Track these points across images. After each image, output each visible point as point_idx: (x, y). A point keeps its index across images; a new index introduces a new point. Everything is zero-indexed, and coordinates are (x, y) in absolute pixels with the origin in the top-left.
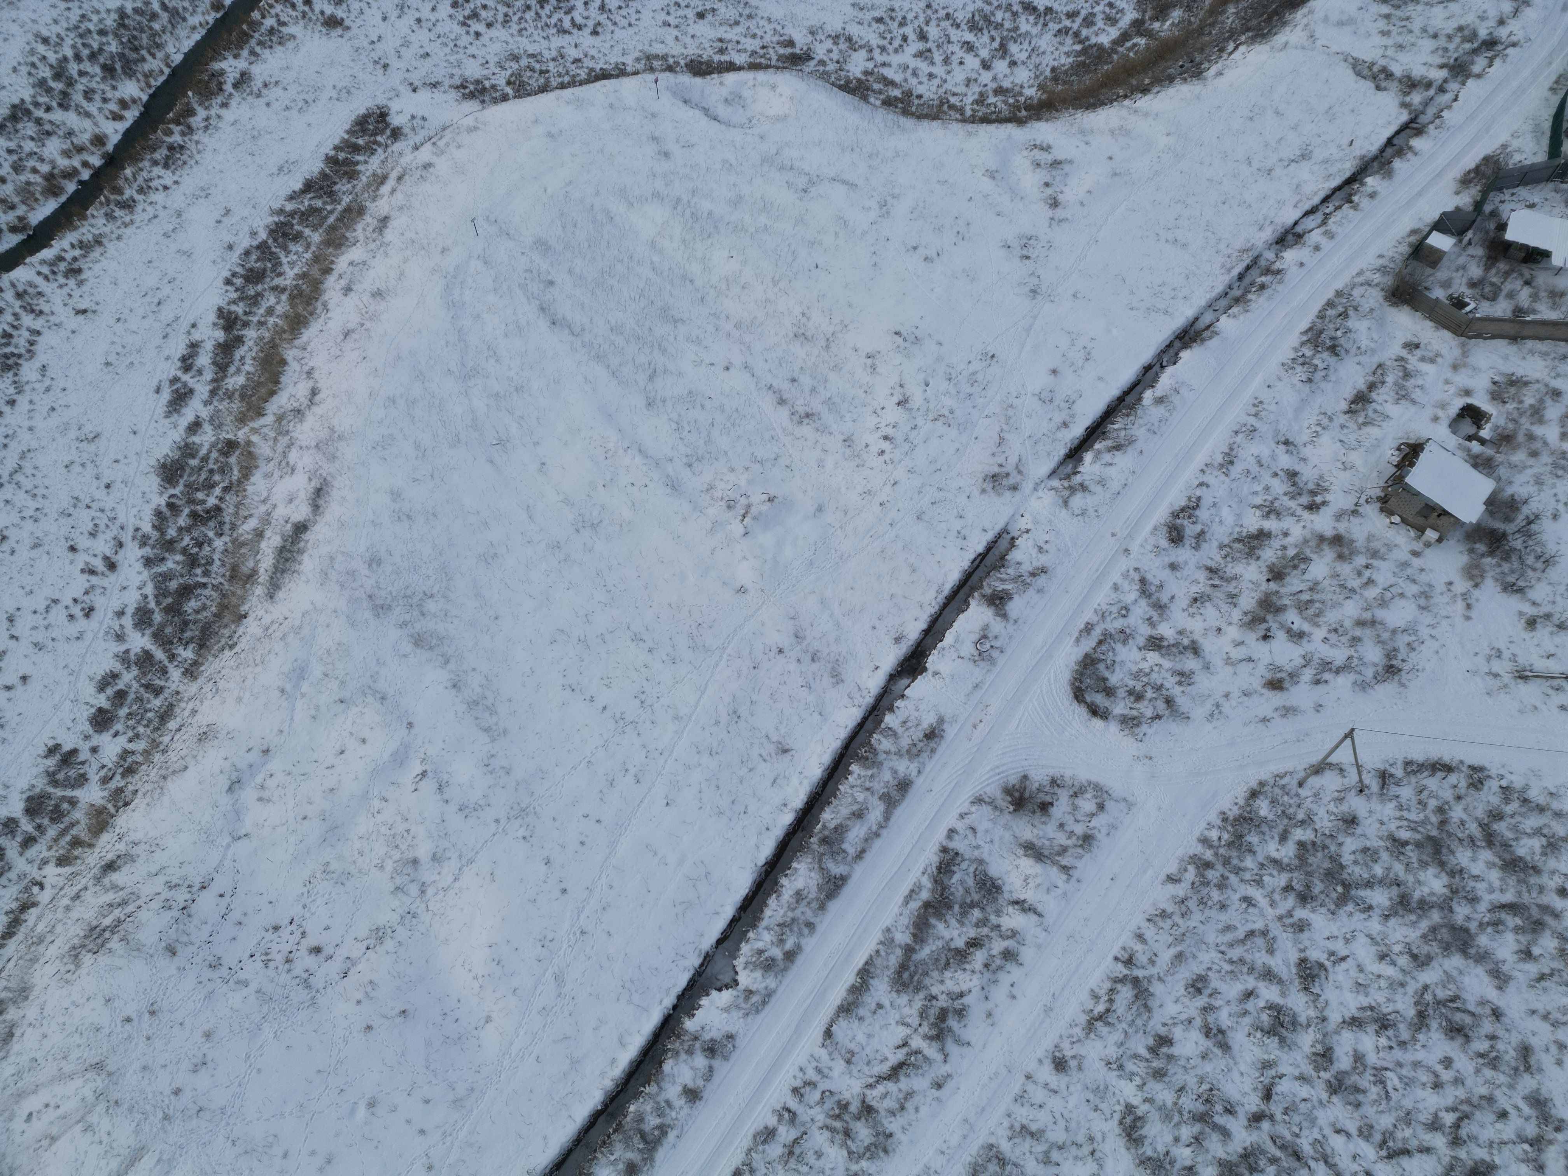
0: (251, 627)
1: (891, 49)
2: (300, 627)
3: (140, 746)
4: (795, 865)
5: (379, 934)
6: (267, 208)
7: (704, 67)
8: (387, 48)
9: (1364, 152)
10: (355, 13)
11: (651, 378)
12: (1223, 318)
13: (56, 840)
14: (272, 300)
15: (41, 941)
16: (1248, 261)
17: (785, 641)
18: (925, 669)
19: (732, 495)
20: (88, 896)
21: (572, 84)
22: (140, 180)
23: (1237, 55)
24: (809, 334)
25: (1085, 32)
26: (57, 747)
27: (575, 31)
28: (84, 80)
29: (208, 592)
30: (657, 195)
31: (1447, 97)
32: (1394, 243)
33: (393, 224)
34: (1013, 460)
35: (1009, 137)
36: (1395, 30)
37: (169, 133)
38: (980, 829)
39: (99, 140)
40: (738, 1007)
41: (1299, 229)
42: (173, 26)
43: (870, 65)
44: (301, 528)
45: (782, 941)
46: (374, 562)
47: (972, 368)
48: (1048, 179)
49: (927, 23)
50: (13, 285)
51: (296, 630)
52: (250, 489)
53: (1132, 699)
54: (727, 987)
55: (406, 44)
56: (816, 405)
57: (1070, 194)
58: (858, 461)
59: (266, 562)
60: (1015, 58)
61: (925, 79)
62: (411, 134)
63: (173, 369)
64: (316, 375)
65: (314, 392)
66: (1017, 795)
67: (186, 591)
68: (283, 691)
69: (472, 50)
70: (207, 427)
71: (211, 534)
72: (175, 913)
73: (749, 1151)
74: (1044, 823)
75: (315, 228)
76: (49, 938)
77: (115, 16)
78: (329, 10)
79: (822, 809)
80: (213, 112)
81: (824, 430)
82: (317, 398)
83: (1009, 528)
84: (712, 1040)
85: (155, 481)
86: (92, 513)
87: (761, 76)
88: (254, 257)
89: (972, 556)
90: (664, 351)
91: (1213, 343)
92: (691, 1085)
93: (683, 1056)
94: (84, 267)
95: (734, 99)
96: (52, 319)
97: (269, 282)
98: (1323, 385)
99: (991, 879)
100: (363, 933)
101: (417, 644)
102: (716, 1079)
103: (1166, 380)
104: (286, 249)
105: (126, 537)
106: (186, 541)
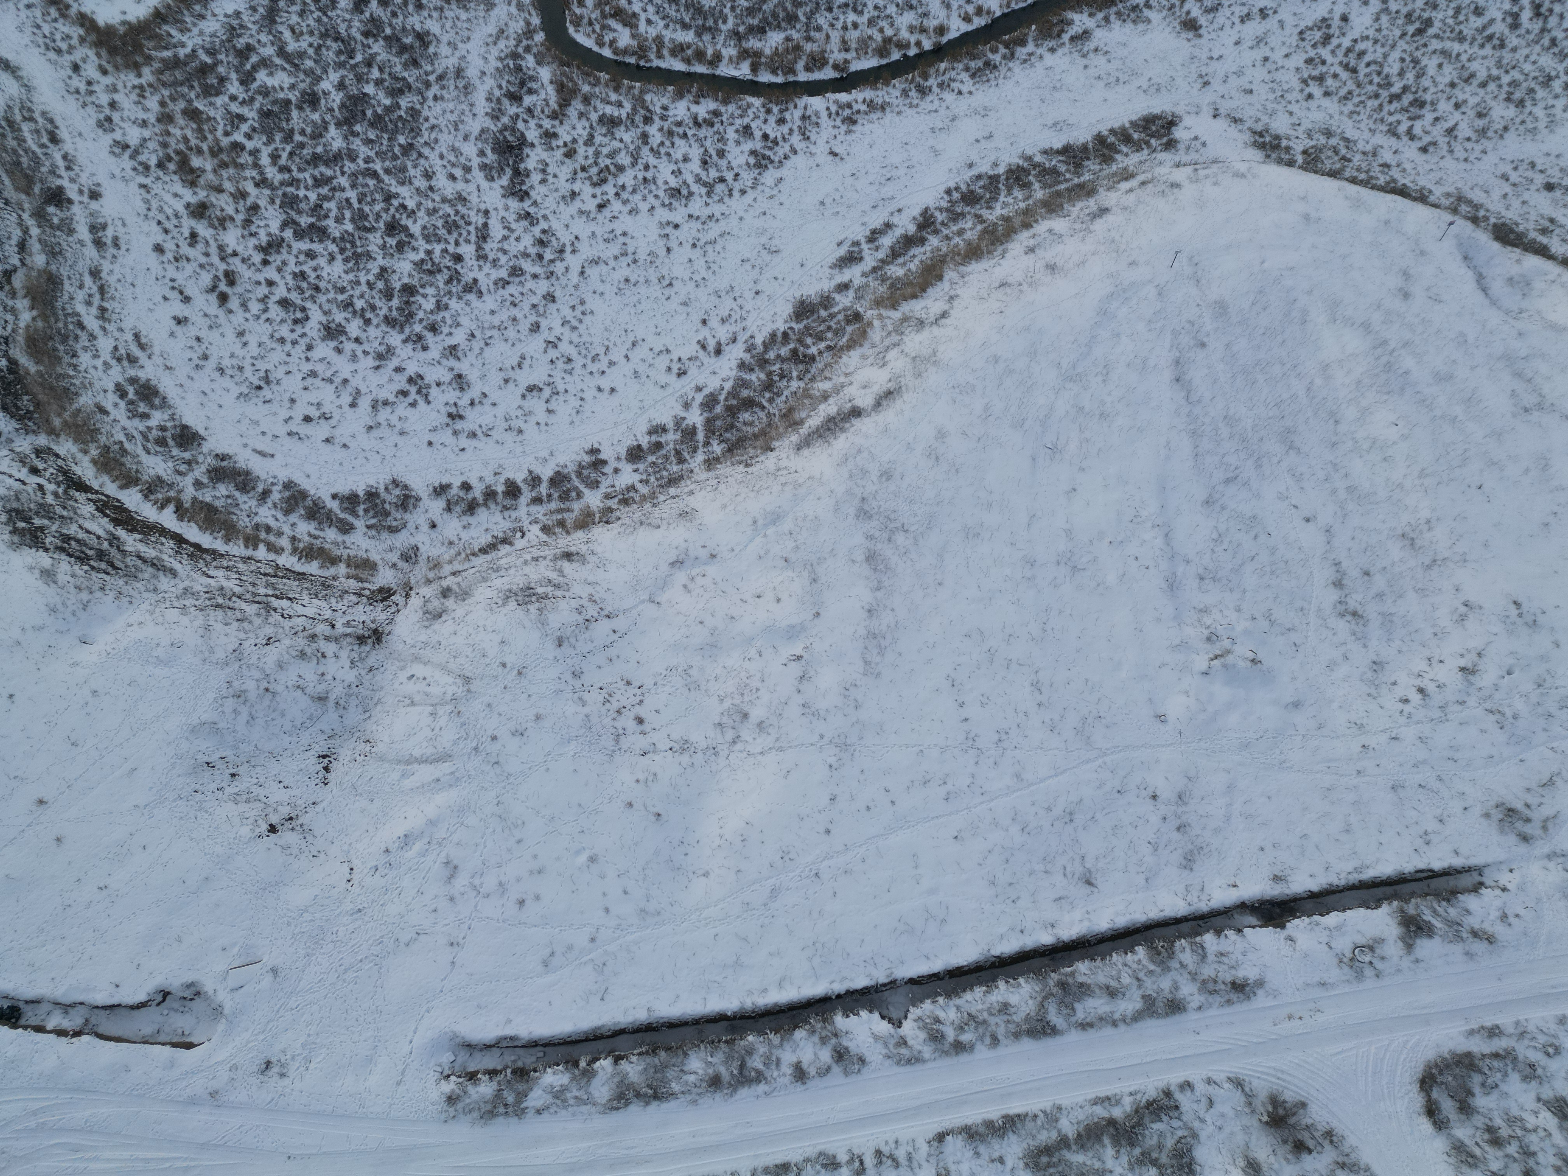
0: (769, 461)
2: (800, 485)
3: (644, 490)
4: (1021, 980)
5: (684, 746)
6: (1020, 151)
7: (1512, 236)
8: (1219, 69)
10: (1215, 26)
11: (1228, 481)
13: (552, 513)
14: (969, 225)
15: (497, 570)
17: (1166, 792)
18: (1283, 926)
19: (1220, 630)
20: (543, 563)
21: (1365, 183)
22: (947, 76)
24: (1419, 543)
26: (598, 451)
27: (1405, 139)
29: (762, 414)
33: (1109, 218)
34: (1547, 811)
37: (994, 50)
38: (1219, 1108)
39: (941, 30)
40: (886, 1044)
44: (856, 412)
45: (961, 1029)
46: (886, 475)
50: (805, 108)
51: (797, 486)
52: (845, 358)
53: (1487, 1136)
54: (890, 1021)
55: (1239, 73)
56: (1371, 611)
58: (1373, 691)
59: (814, 421)
62: (1182, 151)
63: (860, 234)
64: (956, 303)
65: (944, 315)
66: (1281, 1112)
67: (749, 404)
68: (755, 522)
69: (1293, 108)
70: (851, 293)
71: (795, 374)
72: (580, 619)
73: (807, 1160)
74: (1286, 1159)
75: (1044, 186)
76: (502, 573)
78: (1196, 12)
79: (1082, 958)
80: (1039, 51)
81: (1362, 639)
82: (943, 321)
83: (1486, 871)
84: (847, 1048)
85: (788, 309)
86: (734, 305)
88: (982, 183)
89: (1422, 866)
90: (1258, 466)
92: (805, 1065)
93: (816, 1039)
94: (860, 121)
95: (1520, 283)
96: (812, 147)
97: (978, 209)
99: (1192, 1158)
100: (675, 736)
101: (867, 559)
102: (828, 1080)
104: (1009, 190)
105: (742, 338)
106: (776, 367)
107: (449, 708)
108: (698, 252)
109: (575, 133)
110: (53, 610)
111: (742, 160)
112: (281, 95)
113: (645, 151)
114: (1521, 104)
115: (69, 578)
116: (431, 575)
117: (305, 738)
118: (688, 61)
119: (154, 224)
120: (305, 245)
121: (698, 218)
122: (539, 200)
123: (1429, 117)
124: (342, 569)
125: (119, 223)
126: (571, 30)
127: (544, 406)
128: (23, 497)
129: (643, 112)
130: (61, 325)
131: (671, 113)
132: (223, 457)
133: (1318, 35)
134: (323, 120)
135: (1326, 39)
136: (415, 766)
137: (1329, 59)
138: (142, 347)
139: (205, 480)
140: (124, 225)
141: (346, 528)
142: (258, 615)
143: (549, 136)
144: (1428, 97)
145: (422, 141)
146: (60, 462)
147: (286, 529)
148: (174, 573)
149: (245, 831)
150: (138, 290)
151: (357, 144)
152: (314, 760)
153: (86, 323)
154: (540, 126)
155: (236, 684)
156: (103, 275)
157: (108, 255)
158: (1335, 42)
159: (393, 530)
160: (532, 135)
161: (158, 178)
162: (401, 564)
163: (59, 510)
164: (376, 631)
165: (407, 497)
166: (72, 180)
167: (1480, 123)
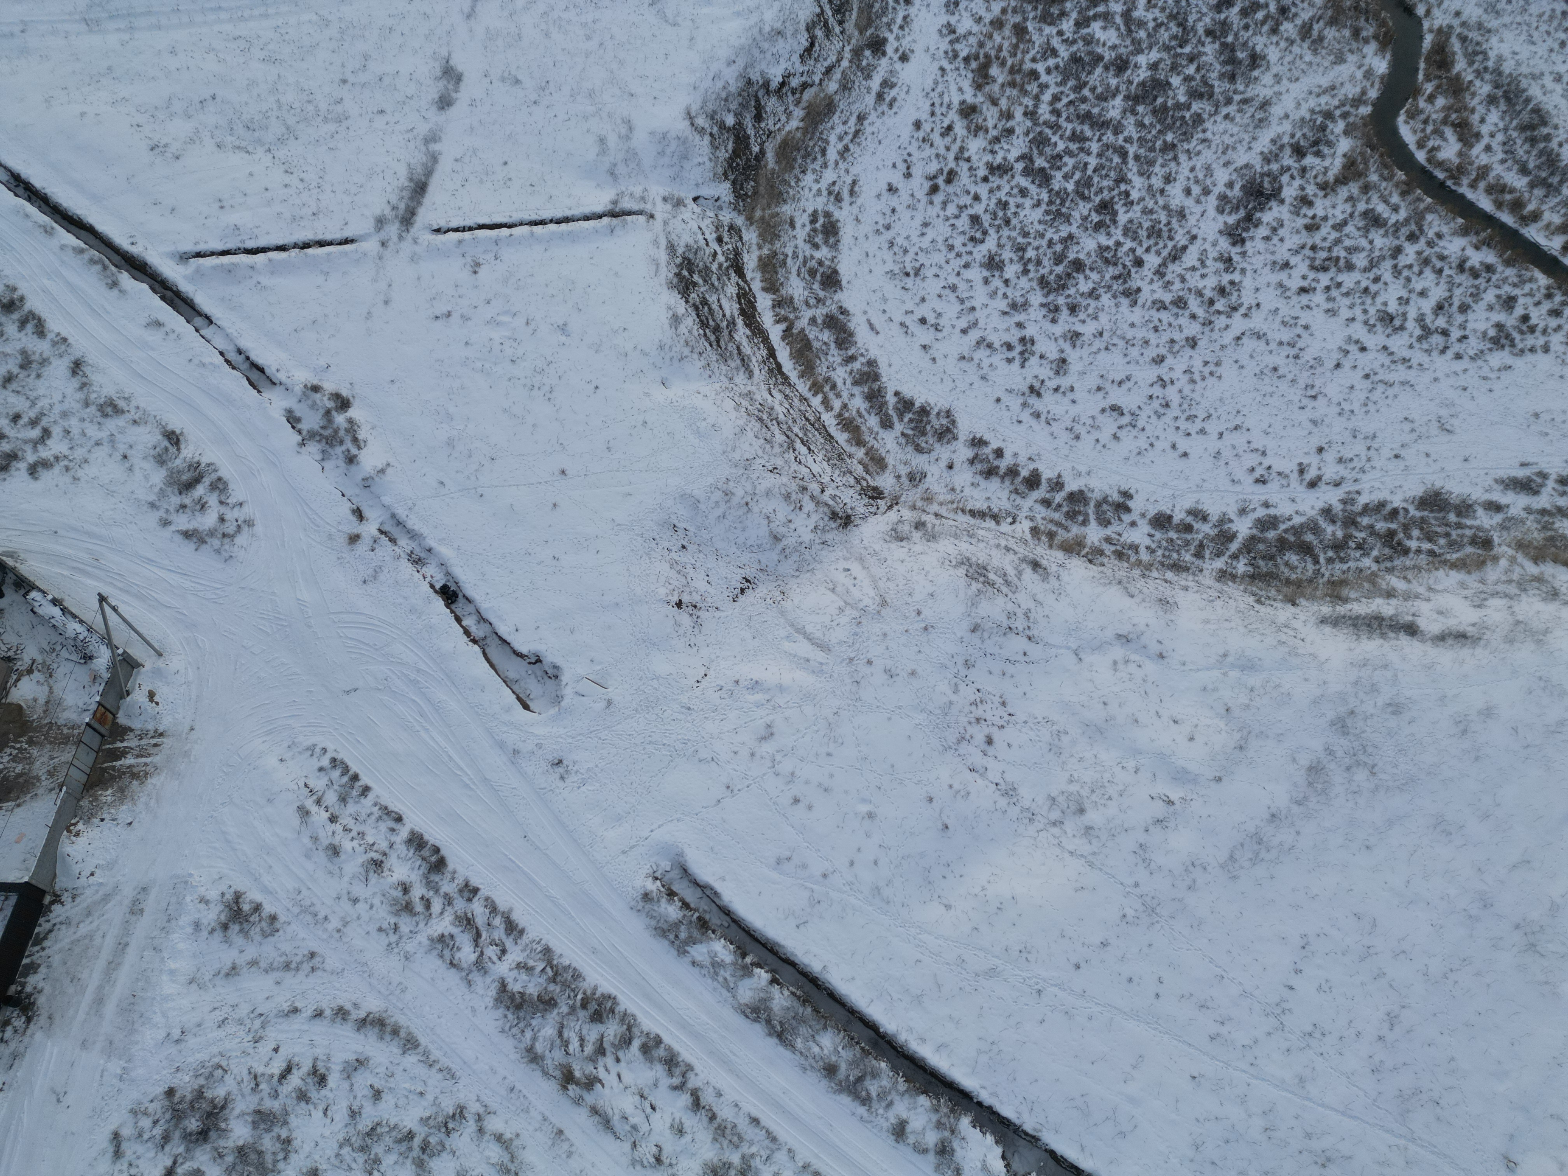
0: (1284, 613)
2: (1297, 655)
3: (1145, 556)
13: (1051, 521)
15: (971, 536)
20: (1010, 556)
26: (1130, 497)
29: (1310, 567)
44: (1411, 630)
46: (1396, 708)
51: (1293, 652)
52: (1441, 573)
59: (1361, 608)
63: (1555, 468)
67: (1306, 550)
68: (1225, 655)
71: (1375, 553)
72: (1005, 623)
76: (973, 541)
84: (953, 1150)
85: (1418, 490)
86: (1364, 454)
92: (909, 1129)
93: (935, 1118)
101: (1310, 769)
102: (916, 1158)
105: (1347, 487)
106: (1360, 535)
107: (855, 614)
108: (1367, 384)
109: (1330, 212)
110: (661, 348)
111: (1482, 326)
112: (1099, 50)
113: (1388, 264)
115: (686, 331)
116: (919, 504)
117: (746, 558)
118: (1499, 205)
119: (929, 103)
120: (1024, 182)
121: (1392, 354)
122: (1250, 253)
124: (860, 453)
125: (905, 89)
126: (1401, 119)
127: (1113, 429)
128: (700, 254)
129: (1413, 227)
130: (811, 144)
131: (1442, 243)
132: (843, 311)
134: (1117, 89)
136: (801, 637)
138: (852, 193)
139: (819, 321)
140: (907, 92)
141: (887, 424)
142: (781, 446)
143: (1305, 201)
145: (1186, 146)
146: (739, 244)
147: (845, 395)
148: (751, 375)
149: (662, 591)
150: (881, 148)
151: (1130, 123)
152: (739, 578)
153: (828, 152)
154: (1302, 188)
155: (731, 484)
156: (866, 123)
157: (880, 110)
159: (919, 449)
160: (1289, 192)
161: (957, 69)
162: (904, 480)
163: (714, 278)
164: (848, 517)
165: (948, 430)
166: (897, 38)
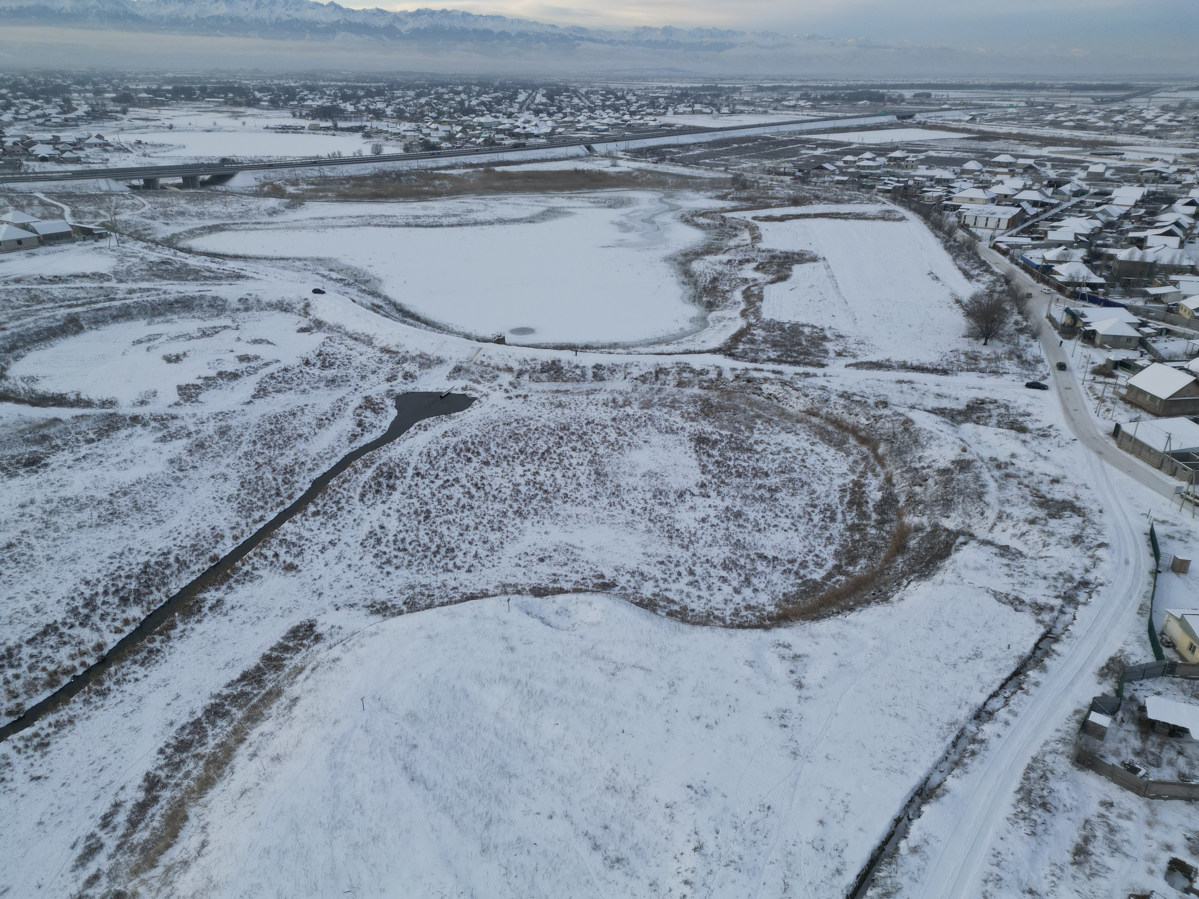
1: (670, 580)
6: (208, 694)
7: (542, 591)
8: (324, 583)
9: (1020, 654)
10: (307, 562)
11: (487, 826)
12: (949, 778)
14: (191, 766)
16: (956, 733)
21: (450, 602)
22: (120, 674)
23: (910, 587)
24: (618, 787)
25: (802, 572)
27: (456, 570)
28: (104, 607)
30: (503, 678)
31: (1067, 618)
32: (1064, 720)
33: (301, 703)
35: (760, 638)
36: (1016, 574)
37: (153, 641)
39: (99, 647)
41: (989, 708)
42: (179, 572)
43: (657, 590)
47: (753, 818)
48: (792, 668)
49: (694, 565)
55: (338, 580)
56: (625, 851)
57: (811, 678)
60: (757, 587)
61: (696, 599)
62: (328, 638)
63: (91, 826)
64: (209, 829)
65: (204, 845)
69: (382, 583)
70: (104, 880)
75: (240, 707)
77: (141, 566)
78: (289, 560)
80: (189, 626)
81: (633, 874)
82: (205, 850)
87: (581, 596)
88: (187, 731)
90: (499, 802)
91: (946, 799)
94: (53, 741)
95: (563, 612)
96: (10, 785)
97: (193, 751)
98: (1046, 838)
103: (916, 830)
104: (214, 724)
114: (500, 529)
123: (460, 554)
133: (372, 541)
135: (379, 541)
137: (387, 550)
144: (453, 545)
158: (384, 540)
167: (488, 546)
